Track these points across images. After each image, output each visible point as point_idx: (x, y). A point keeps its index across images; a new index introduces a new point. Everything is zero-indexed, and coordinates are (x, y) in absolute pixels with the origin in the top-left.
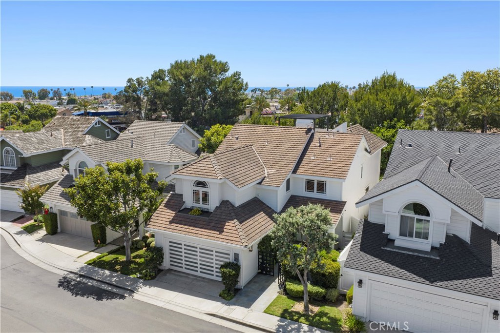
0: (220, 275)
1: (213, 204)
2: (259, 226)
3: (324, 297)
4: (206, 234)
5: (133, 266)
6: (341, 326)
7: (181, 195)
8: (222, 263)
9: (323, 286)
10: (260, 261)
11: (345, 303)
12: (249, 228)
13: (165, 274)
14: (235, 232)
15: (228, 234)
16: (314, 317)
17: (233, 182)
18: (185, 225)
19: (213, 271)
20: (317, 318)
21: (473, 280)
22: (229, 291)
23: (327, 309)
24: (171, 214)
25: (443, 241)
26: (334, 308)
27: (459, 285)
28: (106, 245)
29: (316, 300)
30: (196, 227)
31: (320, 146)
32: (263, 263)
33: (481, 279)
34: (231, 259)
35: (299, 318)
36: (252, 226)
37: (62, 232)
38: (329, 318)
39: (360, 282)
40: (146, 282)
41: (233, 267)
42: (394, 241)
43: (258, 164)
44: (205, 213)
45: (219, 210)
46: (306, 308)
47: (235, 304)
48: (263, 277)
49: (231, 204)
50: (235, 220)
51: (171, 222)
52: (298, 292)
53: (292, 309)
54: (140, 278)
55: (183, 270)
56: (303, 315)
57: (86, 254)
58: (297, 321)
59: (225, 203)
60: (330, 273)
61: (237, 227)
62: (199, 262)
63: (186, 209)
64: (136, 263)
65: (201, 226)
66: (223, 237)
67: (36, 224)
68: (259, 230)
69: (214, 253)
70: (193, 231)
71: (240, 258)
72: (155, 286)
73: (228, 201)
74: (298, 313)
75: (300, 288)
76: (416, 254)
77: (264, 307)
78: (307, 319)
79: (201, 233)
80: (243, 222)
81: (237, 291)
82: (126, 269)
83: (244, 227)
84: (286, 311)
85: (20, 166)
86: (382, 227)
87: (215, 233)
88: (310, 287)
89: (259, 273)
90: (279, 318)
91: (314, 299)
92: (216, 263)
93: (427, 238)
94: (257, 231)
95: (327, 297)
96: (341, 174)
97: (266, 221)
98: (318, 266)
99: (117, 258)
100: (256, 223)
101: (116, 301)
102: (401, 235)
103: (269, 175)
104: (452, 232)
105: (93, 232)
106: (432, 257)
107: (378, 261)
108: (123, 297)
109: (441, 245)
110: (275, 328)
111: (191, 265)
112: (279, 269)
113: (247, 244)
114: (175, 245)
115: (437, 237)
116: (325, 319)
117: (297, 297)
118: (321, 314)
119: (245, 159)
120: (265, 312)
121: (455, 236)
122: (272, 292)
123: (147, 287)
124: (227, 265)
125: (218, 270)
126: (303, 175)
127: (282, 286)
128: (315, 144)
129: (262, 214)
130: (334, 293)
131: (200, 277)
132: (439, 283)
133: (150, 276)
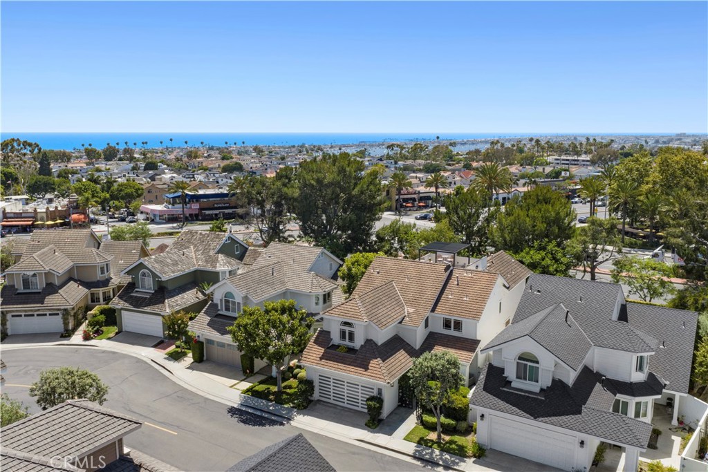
0: (366, 407)
1: (358, 342)
2: (399, 363)
3: (455, 428)
4: (353, 370)
5: (285, 396)
6: (466, 452)
7: (329, 332)
8: (368, 397)
9: (453, 418)
10: (401, 394)
11: (473, 433)
12: (391, 365)
13: (315, 405)
14: (378, 370)
15: (372, 371)
16: (444, 445)
17: (377, 324)
18: (334, 361)
19: (358, 403)
20: (448, 445)
21: (567, 417)
22: (373, 421)
23: (456, 438)
24: (320, 351)
25: (549, 385)
26: (463, 438)
27: (556, 420)
28: (255, 374)
29: (447, 430)
30: (345, 364)
31: (458, 285)
32: (402, 397)
33: (573, 416)
34: (375, 393)
35: (433, 444)
36: (393, 364)
37: (208, 360)
38: (457, 445)
39: (482, 416)
40: (299, 411)
41: (376, 400)
42: (511, 382)
43: (398, 301)
44: (351, 350)
45: (364, 349)
46: (439, 436)
47: (379, 433)
48: (402, 409)
49: (374, 343)
50: (379, 359)
51: (321, 358)
52: (432, 423)
53: (427, 438)
54: (293, 407)
55: (331, 401)
56: (436, 443)
57: (238, 383)
58: (431, 447)
59: (369, 342)
60: (460, 408)
61: (381, 365)
62: (346, 394)
63: (333, 345)
64: (287, 394)
65: (348, 363)
66: (369, 374)
67: (179, 350)
68: (400, 367)
69: (360, 387)
70: (341, 368)
71: (383, 392)
72: (308, 415)
73: (372, 340)
74: (432, 441)
75: (434, 420)
76: (527, 394)
77: (404, 435)
78: (439, 446)
79: (349, 369)
80: (385, 360)
81: (380, 421)
82: (279, 399)
83: (386, 365)
84: (422, 439)
85: (156, 289)
86: (502, 370)
87: (361, 370)
88: (443, 419)
89: (399, 406)
90: (416, 445)
91: (446, 430)
92: (361, 396)
93: (537, 381)
94: (398, 369)
95: (457, 428)
96: (476, 315)
97: (406, 359)
98: (449, 402)
99: (268, 388)
100: (397, 361)
101: (277, 427)
102: (517, 378)
103: (409, 313)
104: (557, 377)
105: (242, 362)
106: (539, 397)
107: (497, 399)
108: (282, 424)
109: (548, 387)
110: (412, 452)
111: (339, 396)
112: (417, 403)
113: (389, 381)
114: (323, 378)
115: (545, 381)
116: (454, 446)
117: (432, 427)
118: (451, 442)
119: (387, 297)
120: (405, 439)
121: (560, 381)
122: (411, 422)
123: (302, 416)
124: (372, 399)
125: (365, 403)
126: (441, 313)
127: (420, 418)
128: (453, 282)
129: (402, 352)
130: (463, 425)
131: (346, 408)
132: (540, 419)
133: (303, 406)
